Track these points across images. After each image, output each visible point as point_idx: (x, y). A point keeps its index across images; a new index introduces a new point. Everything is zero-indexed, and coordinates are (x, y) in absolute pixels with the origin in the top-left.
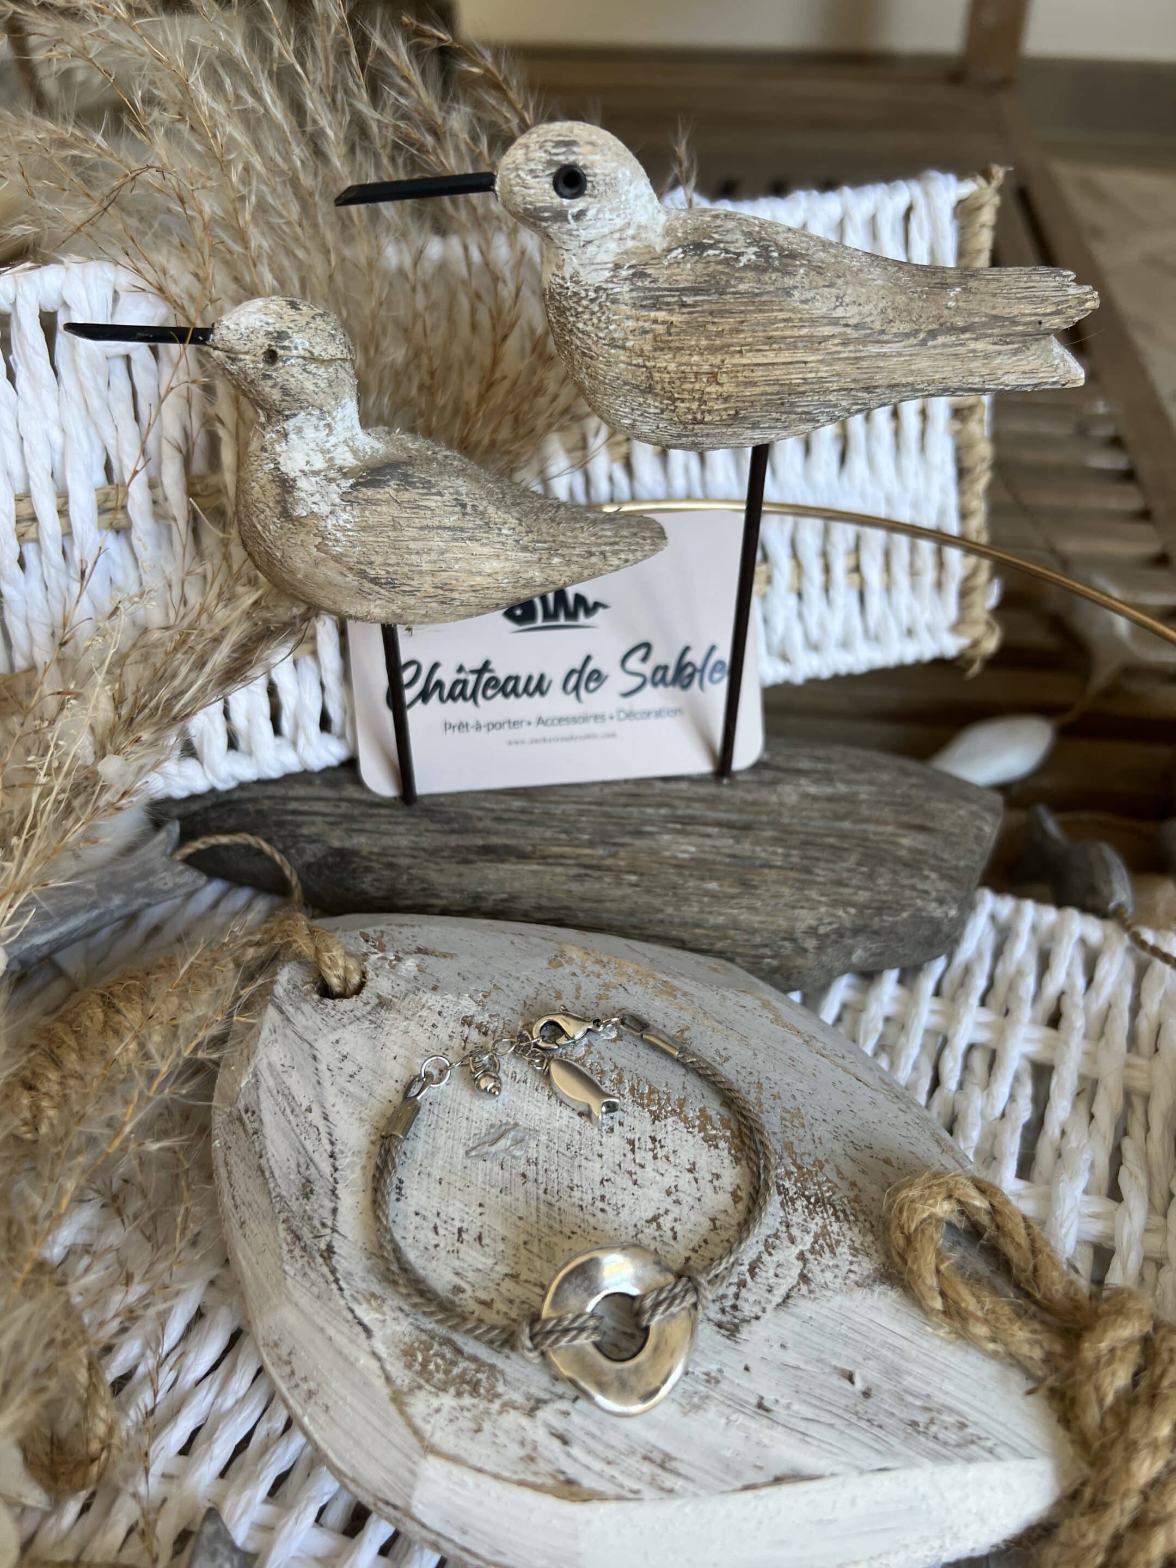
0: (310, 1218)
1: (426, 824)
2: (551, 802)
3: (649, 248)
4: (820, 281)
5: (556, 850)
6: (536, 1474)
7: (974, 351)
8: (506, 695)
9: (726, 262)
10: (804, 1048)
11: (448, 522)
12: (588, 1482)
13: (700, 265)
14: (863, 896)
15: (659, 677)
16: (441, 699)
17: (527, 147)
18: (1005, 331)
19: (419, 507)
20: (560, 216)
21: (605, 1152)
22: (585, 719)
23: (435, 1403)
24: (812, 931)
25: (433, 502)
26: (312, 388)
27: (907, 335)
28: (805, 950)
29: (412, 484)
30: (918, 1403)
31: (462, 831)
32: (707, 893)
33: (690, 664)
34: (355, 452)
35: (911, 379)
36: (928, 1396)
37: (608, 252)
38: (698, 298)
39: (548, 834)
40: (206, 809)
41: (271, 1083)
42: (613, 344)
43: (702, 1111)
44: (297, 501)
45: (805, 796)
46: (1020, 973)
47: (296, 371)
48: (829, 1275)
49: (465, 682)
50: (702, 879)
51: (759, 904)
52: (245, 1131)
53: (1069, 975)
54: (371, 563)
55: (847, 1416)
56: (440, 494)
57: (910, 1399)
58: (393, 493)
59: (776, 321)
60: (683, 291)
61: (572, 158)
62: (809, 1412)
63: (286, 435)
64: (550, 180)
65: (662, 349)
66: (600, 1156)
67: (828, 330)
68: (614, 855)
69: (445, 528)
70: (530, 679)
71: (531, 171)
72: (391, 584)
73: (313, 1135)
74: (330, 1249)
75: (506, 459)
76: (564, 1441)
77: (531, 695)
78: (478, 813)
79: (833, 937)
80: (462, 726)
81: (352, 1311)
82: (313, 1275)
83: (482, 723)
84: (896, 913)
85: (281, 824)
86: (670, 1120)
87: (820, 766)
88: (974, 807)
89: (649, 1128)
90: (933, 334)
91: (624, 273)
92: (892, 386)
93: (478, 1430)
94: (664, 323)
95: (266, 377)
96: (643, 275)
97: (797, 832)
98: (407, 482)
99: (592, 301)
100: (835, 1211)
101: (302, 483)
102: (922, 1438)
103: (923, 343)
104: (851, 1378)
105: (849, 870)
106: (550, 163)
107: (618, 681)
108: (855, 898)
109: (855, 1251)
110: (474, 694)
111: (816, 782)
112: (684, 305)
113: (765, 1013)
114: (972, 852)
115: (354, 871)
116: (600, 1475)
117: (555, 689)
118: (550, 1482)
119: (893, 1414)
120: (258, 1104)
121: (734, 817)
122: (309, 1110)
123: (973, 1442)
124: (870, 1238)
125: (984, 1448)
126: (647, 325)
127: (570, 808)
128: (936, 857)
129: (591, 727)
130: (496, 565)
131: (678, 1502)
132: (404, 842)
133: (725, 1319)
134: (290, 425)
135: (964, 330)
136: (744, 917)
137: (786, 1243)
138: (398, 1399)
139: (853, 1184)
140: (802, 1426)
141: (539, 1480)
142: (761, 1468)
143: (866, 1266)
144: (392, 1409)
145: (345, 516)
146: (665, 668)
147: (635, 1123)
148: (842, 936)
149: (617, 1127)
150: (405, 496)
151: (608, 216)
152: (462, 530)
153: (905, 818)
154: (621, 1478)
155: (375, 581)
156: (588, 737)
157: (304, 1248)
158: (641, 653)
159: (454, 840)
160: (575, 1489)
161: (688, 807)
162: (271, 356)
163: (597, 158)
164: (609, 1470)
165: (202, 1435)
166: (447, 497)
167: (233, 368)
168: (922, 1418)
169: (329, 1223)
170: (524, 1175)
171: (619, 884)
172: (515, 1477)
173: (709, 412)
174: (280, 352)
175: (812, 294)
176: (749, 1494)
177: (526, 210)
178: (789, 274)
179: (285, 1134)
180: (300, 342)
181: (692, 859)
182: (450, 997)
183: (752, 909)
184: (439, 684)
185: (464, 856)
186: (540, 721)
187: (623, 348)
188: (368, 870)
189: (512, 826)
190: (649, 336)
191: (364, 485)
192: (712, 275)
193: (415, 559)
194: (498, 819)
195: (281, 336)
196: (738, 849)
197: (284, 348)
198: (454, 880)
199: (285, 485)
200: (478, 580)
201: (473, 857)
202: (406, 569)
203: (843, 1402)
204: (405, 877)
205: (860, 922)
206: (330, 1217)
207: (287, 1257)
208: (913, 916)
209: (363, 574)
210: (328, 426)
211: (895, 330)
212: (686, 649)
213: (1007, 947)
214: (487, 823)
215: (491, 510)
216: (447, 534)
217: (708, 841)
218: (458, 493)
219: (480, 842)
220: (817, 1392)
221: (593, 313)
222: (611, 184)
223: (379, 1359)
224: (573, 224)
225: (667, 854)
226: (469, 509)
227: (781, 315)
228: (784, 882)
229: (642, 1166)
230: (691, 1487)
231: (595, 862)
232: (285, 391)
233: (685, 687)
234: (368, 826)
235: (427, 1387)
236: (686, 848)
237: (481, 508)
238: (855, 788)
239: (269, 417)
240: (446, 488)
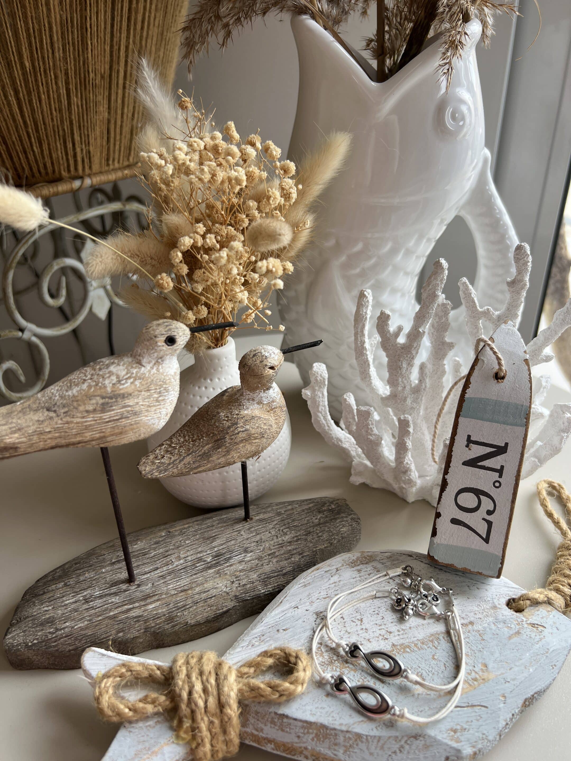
55: (278, 623)
119: (269, 633)
133: (322, 615)
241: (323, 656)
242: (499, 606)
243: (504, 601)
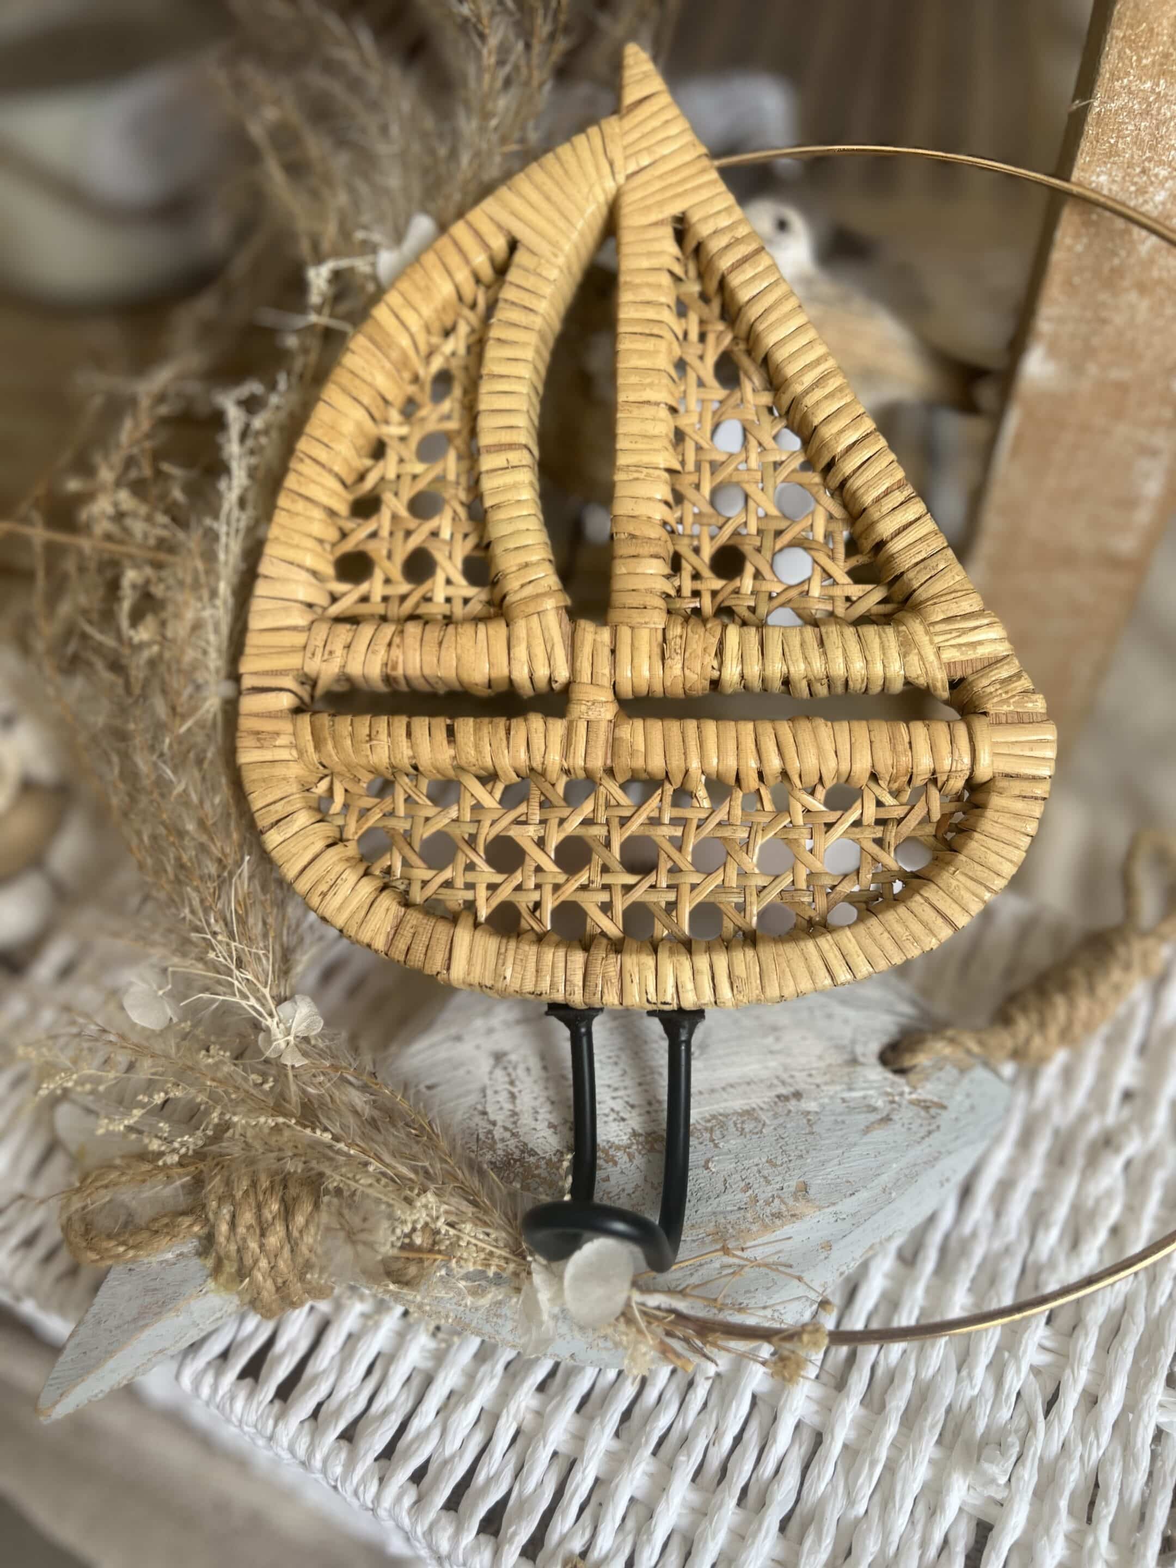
241: (494, 1151)
242: (861, 1059)
243: (874, 1047)
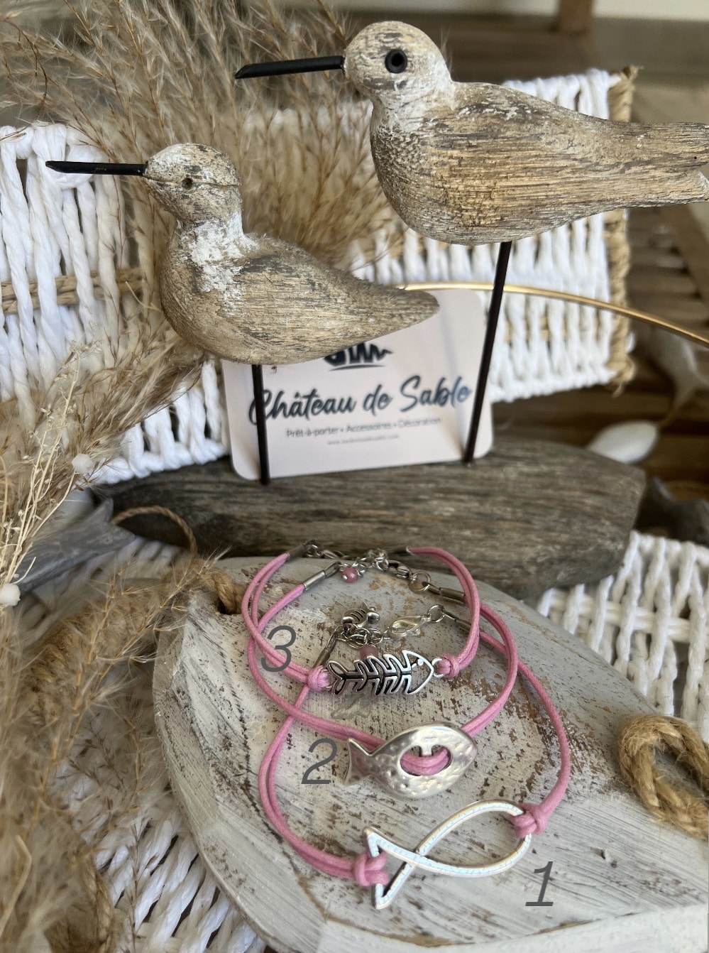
0: (231, 763)
1: (276, 497)
2: (357, 481)
3: (447, 108)
4: (558, 130)
5: (364, 512)
6: (402, 929)
7: (654, 177)
8: (327, 412)
9: (497, 116)
10: (543, 637)
11: (303, 295)
12: (438, 933)
13: (481, 119)
14: (564, 537)
15: (425, 398)
16: (285, 415)
17: (367, 38)
18: (673, 164)
19: (284, 285)
20: (389, 85)
21: (423, 710)
22: (378, 426)
23: (330, 884)
24: (533, 561)
25: (294, 281)
26: (215, 204)
27: (612, 166)
28: (529, 574)
29: (280, 270)
30: (647, 869)
31: (302, 501)
32: (464, 538)
33: (446, 389)
34: (241, 249)
35: (613, 196)
36: (654, 864)
37: (419, 110)
38: (480, 141)
39: (358, 502)
40: (130, 491)
41: (194, 672)
42: (422, 172)
43: (483, 681)
44: (204, 282)
45: (522, 474)
46: (661, 584)
47: (205, 193)
48: (579, 786)
49: (300, 404)
50: (461, 529)
51: (498, 544)
52: (179, 705)
53: (692, 585)
54: (253, 323)
55: (602, 880)
56: (298, 276)
57: (642, 867)
58: (268, 276)
59: (530, 157)
60: (469, 137)
61: (398, 45)
62: (578, 879)
63: (196, 237)
64: (383, 60)
65: (455, 176)
66: (420, 713)
67: (563, 163)
68: (402, 515)
69: (300, 299)
70: (342, 401)
71: (370, 54)
72: (265, 337)
73: (227, 707)
74: (247, 783)
75: (328, 256)
76: (419, 907)
77: (343, 411)
78: (311, 489)
79: (547, 564)
80: (299, 433)
81: (267, 825)
82: (237, 801)
83: (312, 430)
84: (585, 548)
85: (181, 499)
86: (463, 688)
87: (529, 454)
88: (629, 479)
89: (450, 693)
90: (628, 166)
91: (430, 125)
92: (600, 201)
93: (360, 902)
94: (456, 158)
95: (184, 197)
96: (443, 126)
97: (519, 497)
98: (276, 268)
99: (408, 144)
100: (578, 743)
101: (207, 270)
102: (652, 892)
103: (622, 171)
104: (602, 855)
105: (554, 521)
106: (383, 48)
107: (399, 401)
108: (559, 539)
109: (594, 769)
110: (306, 412)
111: (528, 464)
112: (470, 146)
113: (515, 615)
114: (630, 507)
115: (232, 528)
116: (445, 928)
117: (359, 408)
118: (412, 935)
119: (632, 877)
120: (186, 686)
121: (477, 488)
122: (222, 690)
123: (685, 893)
124: (603, 760)
125: (692, 896)
126: (445, 160)
127: (371, 485)
128: (608, 511)
129: (381, 432)
130: (333, 323)
131: (498, 944)
132: (264, 509)
134: (199, 230)
135: (648, 163)
136: (489, 553)
137: (549, 766)
138: (303, 883)
139: (587, 725)
140: (575, 888)
141: (404, 934)
142: (550, 918)
143: (604, 778)
144: (300, 889)
145: (236, 291)
146: (429, 392)
147: (440, 690)
148: (552, 563)
149: (428, 694)
150: (276, 278)
151: (420, 85)
152: (312, 300)
153: (587, 487)
154: (459, 930)
155: (255, 335)
156: (380, 438)
157: (229, 784)
158: (414, 382)
159: (296, 507)
160: (429, 938)
161: (447, 482)
162: (188, 183)
163: (414, 45)
164: (451, 925)
165: (158, 908)
166: (303, 278)
167: (161, 191)
168: (651, 879)
169: (245, 766)
170: (371, 728)
171: (406, 534)
172: (388, 933)
173: (484, 218)
174: (195, 180)
175: (553, 139)
176: (544, 936)
177: (365, 81)
178: (539, 125)
179: (207, 706)
180: (208, 173)
181: (453, 516)
182: (307, 611)
183: (494, 547)
184: (283, 405)
185: (303, 518)
186: (349, 428)
187: (429, 175)
188: (241, 528)
189: (334, 497)
190: (447, 167)
191: (248, 270)
192: (489, 126)
193: (281, 320)
194: (324, 493)
195: (195, 169)
196: (482, 509)
197: (197, 177)
198: (298, 533)
199: (196, 271)
200: (322, 333)
201: (309, 518)
202: (275, 327)
203: (599, 871)
204: (265, 532)
205: (563, 554)
206: (245, 761)
207: (217, 790)
208: (596, 549)
209: (247, 331)
210: (224, 231)
211: (605, 163)
212: (443, 380)
213: (651, 568)
214: (317, 496)
215: (330, 287)
216: (302, 303)
217: (462, 505)
218: (309, 275)
219: (313, 508)
220: (582, 865)
221: (409, 152)
222: (423, 63)
223: (289, 857)
224: (397, 91)
225: (436, 513)
226: (317, 286)
227: (534, 153)
228: (514, 530)
229: (449, 719)
230: (506, 933)
231: (390, 519)
232: (197, 207)
233: (443, 404)
234: (239, 499)
235: (324, 874)
236: (448, 509)
237: (324, 286)
238: (553, 468)
239: (184, 225)
240: (302, 272)
